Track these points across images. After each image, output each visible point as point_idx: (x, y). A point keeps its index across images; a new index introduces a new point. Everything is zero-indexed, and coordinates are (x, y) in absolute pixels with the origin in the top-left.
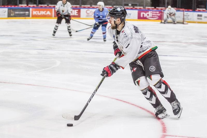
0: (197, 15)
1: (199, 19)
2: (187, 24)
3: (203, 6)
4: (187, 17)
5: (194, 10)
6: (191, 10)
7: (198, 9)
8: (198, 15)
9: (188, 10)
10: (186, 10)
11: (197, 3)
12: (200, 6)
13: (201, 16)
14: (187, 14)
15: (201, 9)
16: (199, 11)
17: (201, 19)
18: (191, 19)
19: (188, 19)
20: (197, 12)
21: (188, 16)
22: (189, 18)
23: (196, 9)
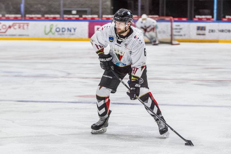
0: (196, 28)
1: (199, 34)
2: (179, 44)
3: (206, 11)
4: (179, 32)
5: (191, 19)
6: (184, 19)
7: (197, 17)
8: (199, 28)
9: (180, 19)
10: (176, 19)
11: (195, 5)
12: (201, 11)
13: (203, 28)
14: (179, 26)
15: (203, 17)
16: (200, 20)
17: (204, 35)
18: (185, 35)
19: (181, 35)
20: (196, 21)
21: (181, 29)
22: (182, 33)
23: (195, 17)
